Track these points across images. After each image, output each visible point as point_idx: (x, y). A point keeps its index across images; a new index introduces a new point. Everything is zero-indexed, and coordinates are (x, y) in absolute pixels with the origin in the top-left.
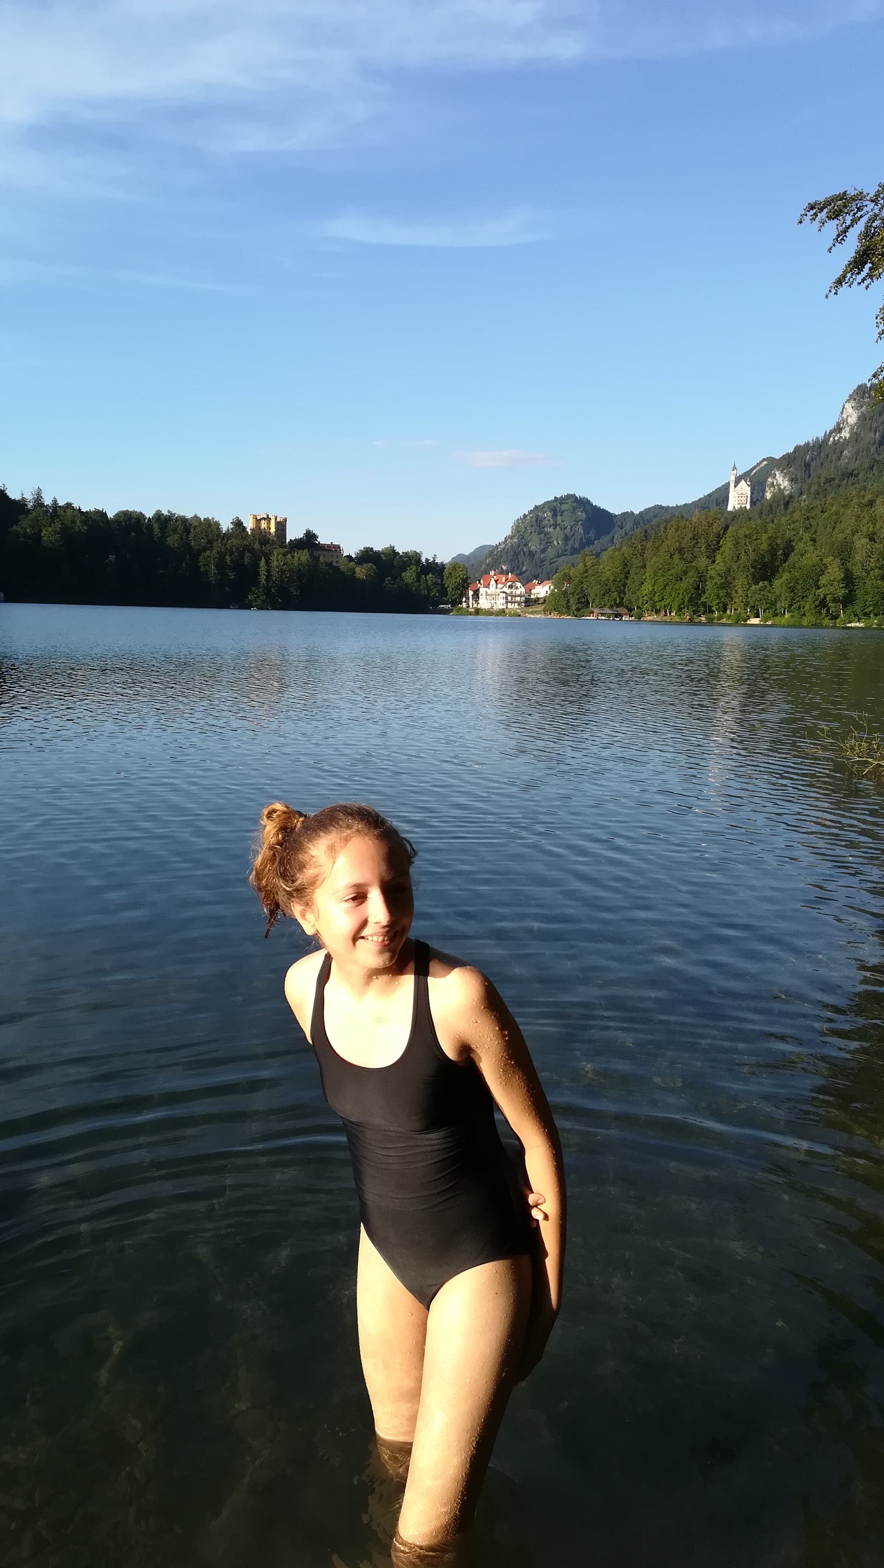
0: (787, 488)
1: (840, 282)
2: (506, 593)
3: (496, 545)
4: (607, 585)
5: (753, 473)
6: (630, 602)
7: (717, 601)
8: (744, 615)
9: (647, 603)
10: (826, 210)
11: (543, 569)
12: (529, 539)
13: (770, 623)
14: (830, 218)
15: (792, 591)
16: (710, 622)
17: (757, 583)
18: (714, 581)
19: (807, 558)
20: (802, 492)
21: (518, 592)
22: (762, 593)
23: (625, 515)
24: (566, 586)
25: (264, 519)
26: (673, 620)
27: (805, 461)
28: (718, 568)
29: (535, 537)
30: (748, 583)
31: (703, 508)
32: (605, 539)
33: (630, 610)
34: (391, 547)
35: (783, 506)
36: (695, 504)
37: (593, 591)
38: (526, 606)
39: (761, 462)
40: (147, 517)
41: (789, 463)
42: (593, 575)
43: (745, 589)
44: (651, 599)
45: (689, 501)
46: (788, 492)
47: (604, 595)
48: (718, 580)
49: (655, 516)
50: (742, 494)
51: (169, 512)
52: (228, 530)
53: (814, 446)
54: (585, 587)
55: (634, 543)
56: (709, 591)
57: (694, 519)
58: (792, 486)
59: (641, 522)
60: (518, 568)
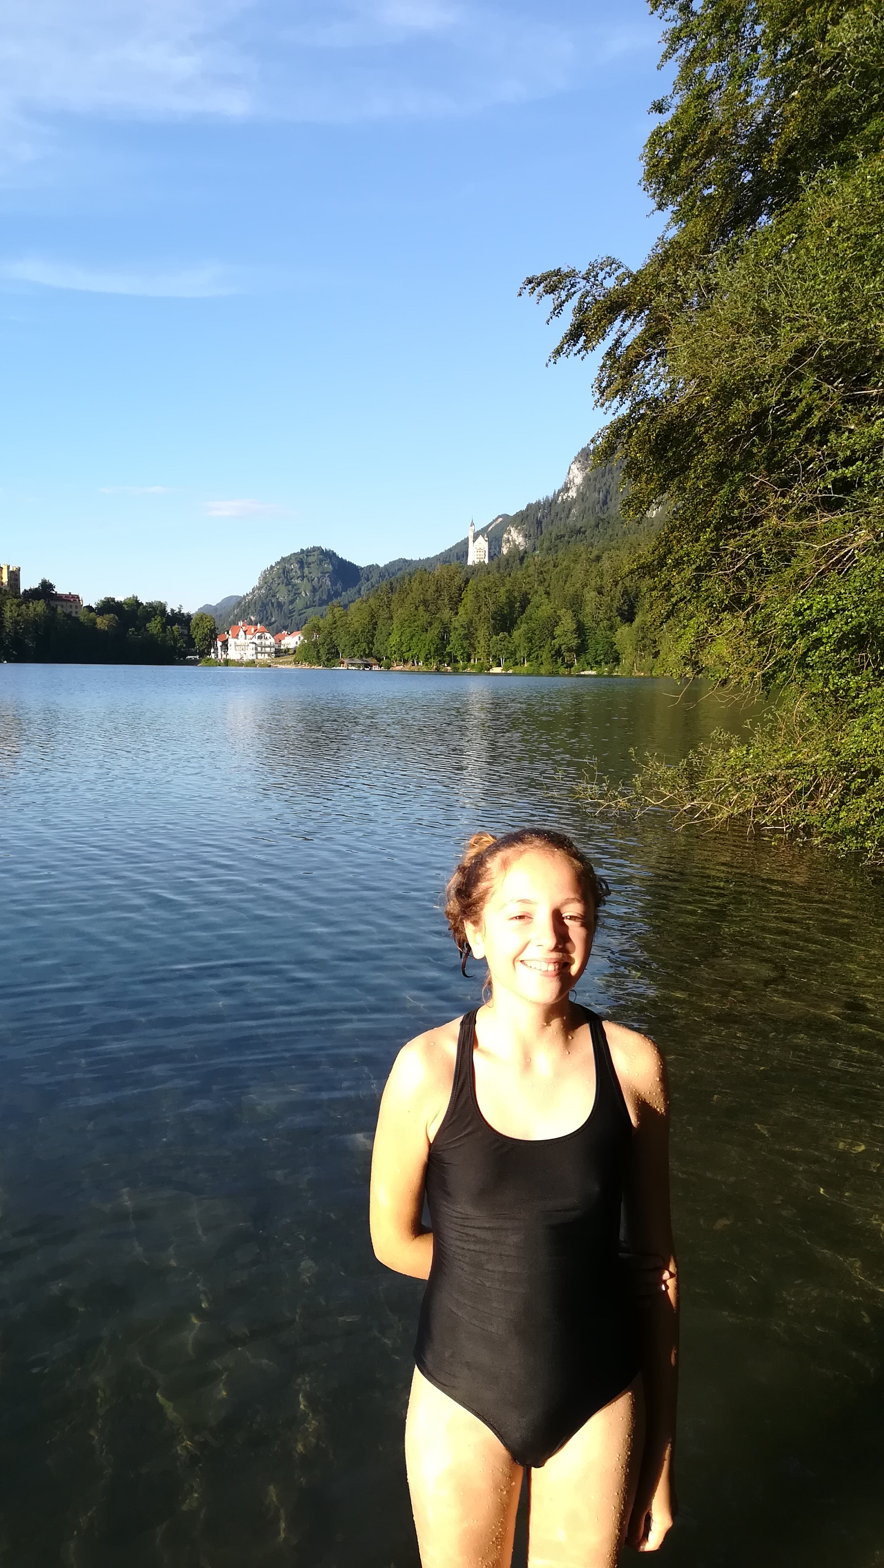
0: (521, 544)
1: (558, 352)
2: (255, 644)
3: (244, 596)
4: (356, 636)
5: (490, 529)
6: (379, 652)
7: (462, 651)
8: (487, 665)
9: (395, 653)
10: (542, 285)
11: (292, 620)
12: (277, 590)
13: (511, 671)
14: (547, 292)
15: (530, 642)
16: (456, 671)
17: (498, 634)
18: (457, 632)
19: (543, 610)
20: (535, 548)
21: (268, 643)
22: (503, 643)
23: (372, 568)
24: (315, 637)
26: (420, 670)
27: (537, 518)
28: (461, 620)
29: (283, 588)
30: (490, 634)
31: (445, 562)
32: (352, 591)
33: (379, 660)
34: (133, 597)
35: (519, 561)
36: (437, 558)
37: (343, 641)
38: (276, 657)
39: (497, 519)
41: (522, 520)
42: (342, 626)
43: (487, 639)
44: (399, 650)
45: (432, 555)
46: (523, 548)
47: (353, 645)
48: (462, 631)
49: (400, 569)
50: (480, 549)
53: (545, 504)
54: (334, 637)
55: (380, 595)
56: (454, 641)
57: (436, 573)
58: (526, 542)
59: (387, 574)
60: (267, 618)
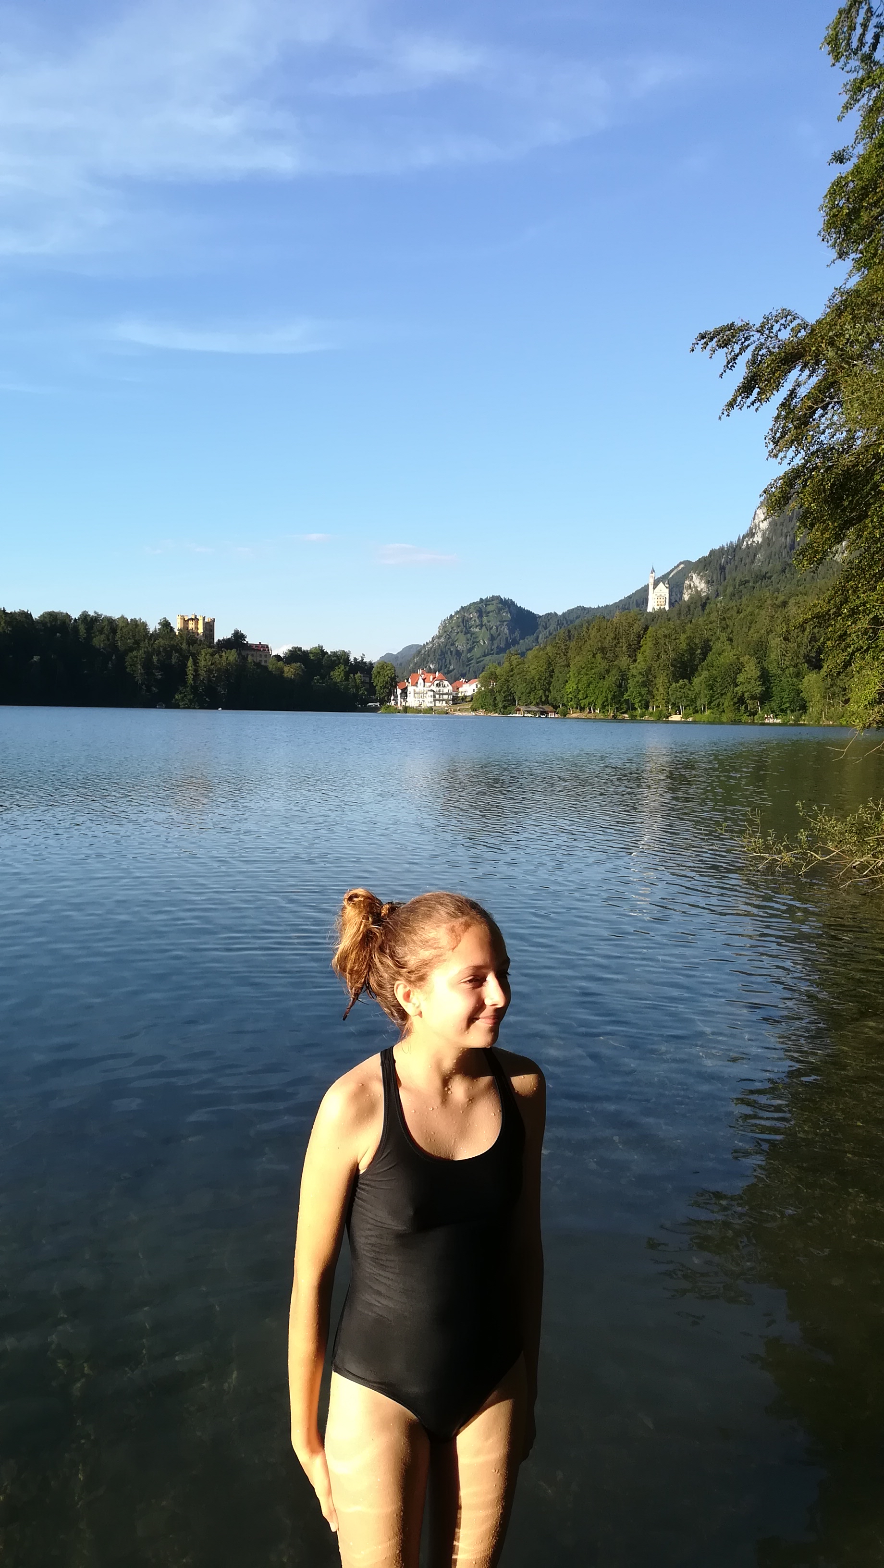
0: (703, 590)
1: (731, 404)
2: (434, 691)
3: (424, 644)
4: (532, 683)
5: (671, 576)
6: (555, 700)
7: (640, 699)
8: (665, 712)
9: (571, 701)
10: (715, 339)
11: (470, 668)
12: (456, 639)
13: (690, 719)
14: (720, 346)
15: (711, 689)
16: (633, 718)
17: (677, 682)
18: (636, 679)
19: (724, 657)
20: (718, 594)
21: (446, 690)
22: (682, 691)
23: (549, 616)
24: (493, 684)
25: (192, 619)
26: (597, 717)
27: (720, 564)
28: (639, 667)
29: (461, 635)
30: (669, 681)
32: (529, 639)
33: (556, 707)
34: (319, 646)
35: (700, 607)
36: (616, 605)
37: (519, 688)
38: (453, 704)
39: (678, 566)
40: (73, 618)
41: (704, 568)
42: (518, 674)
43: (666, 687)
44: (575, 697)
45: (610, 602)
46: (705, 594)
47: (530, 693)
48: (640, 679)
49: (577, 618)
50: (661, 595)
51: (95, 613)
52: (155, 631)
53: (728, 549)
54: (511, 685)
55: (558, 643)
56: (631, 689)
57: (615, 620)
58: (708, 588)
59: (565, 622)
60: (446, 666)
